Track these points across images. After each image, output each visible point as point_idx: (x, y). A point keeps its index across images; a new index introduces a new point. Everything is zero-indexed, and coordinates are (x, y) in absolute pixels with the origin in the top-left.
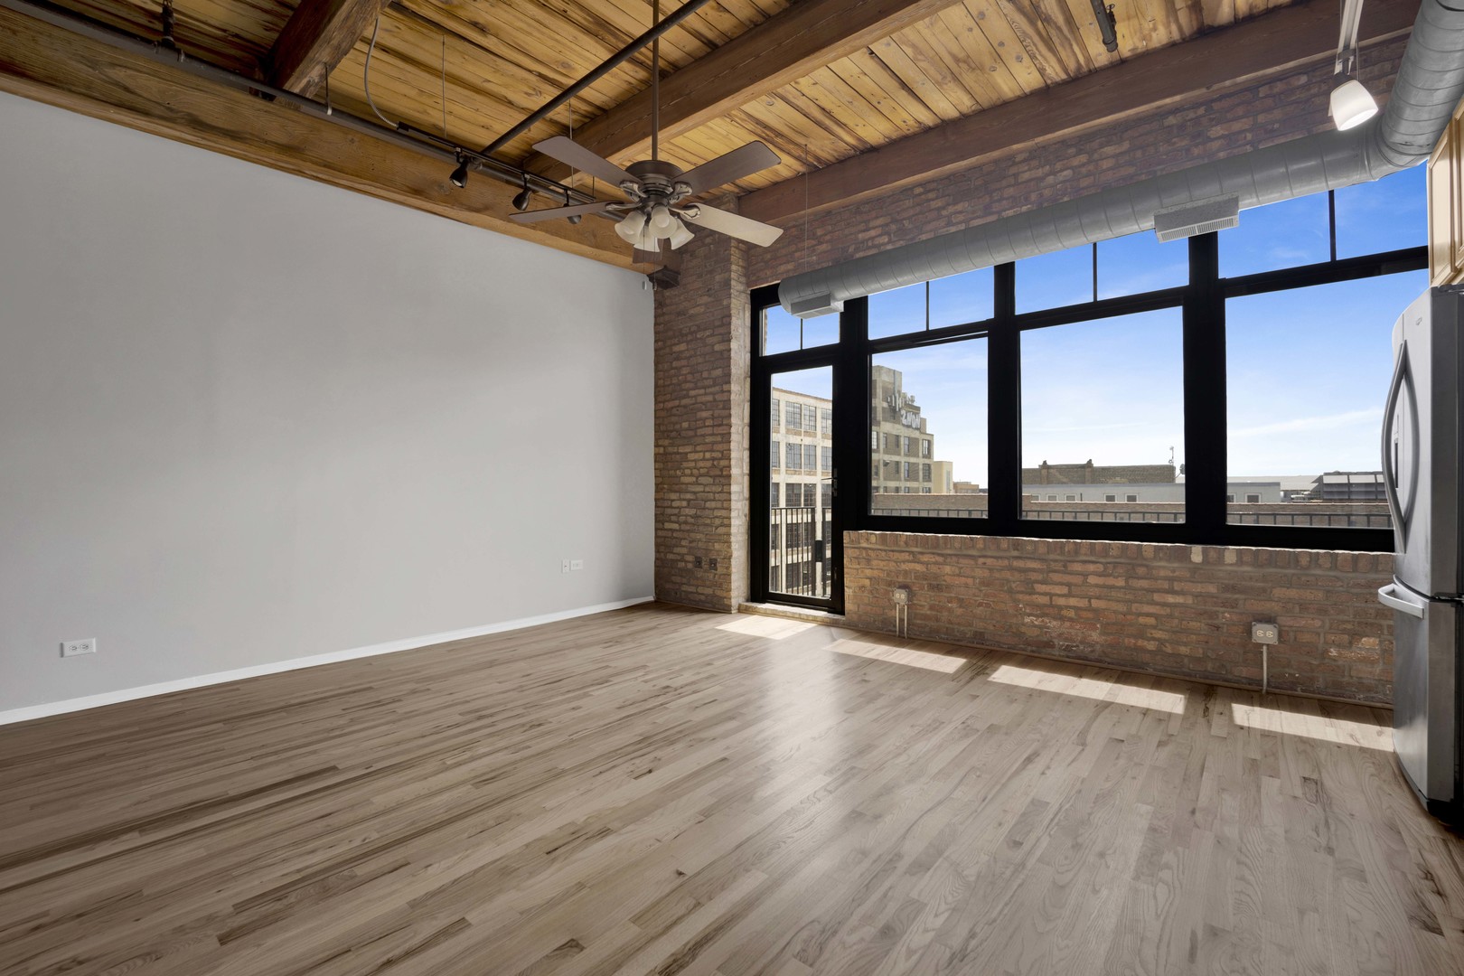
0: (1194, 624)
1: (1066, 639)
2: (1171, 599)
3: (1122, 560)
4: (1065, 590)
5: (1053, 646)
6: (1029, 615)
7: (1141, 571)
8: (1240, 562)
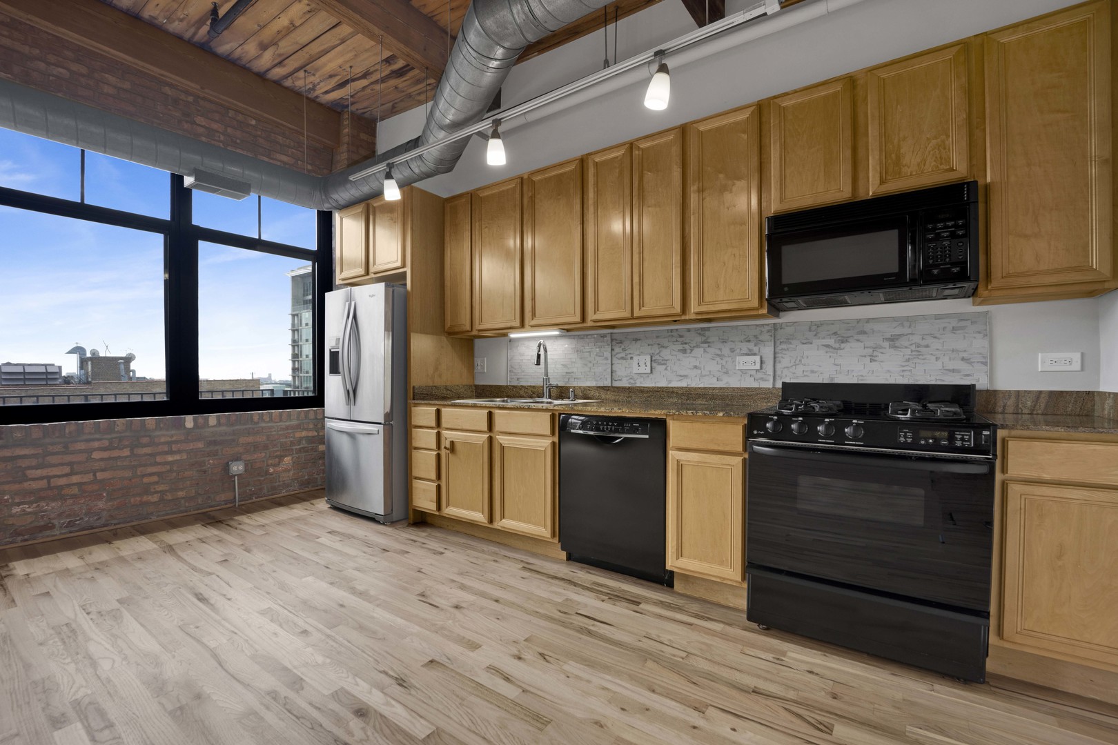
0: (187, 473)
1: (69, 516)
2: (170, 458)
3: (127, 434)
4: (67, 470)
5: (53, 527)
7: (145, 440)
8: (219, 424)
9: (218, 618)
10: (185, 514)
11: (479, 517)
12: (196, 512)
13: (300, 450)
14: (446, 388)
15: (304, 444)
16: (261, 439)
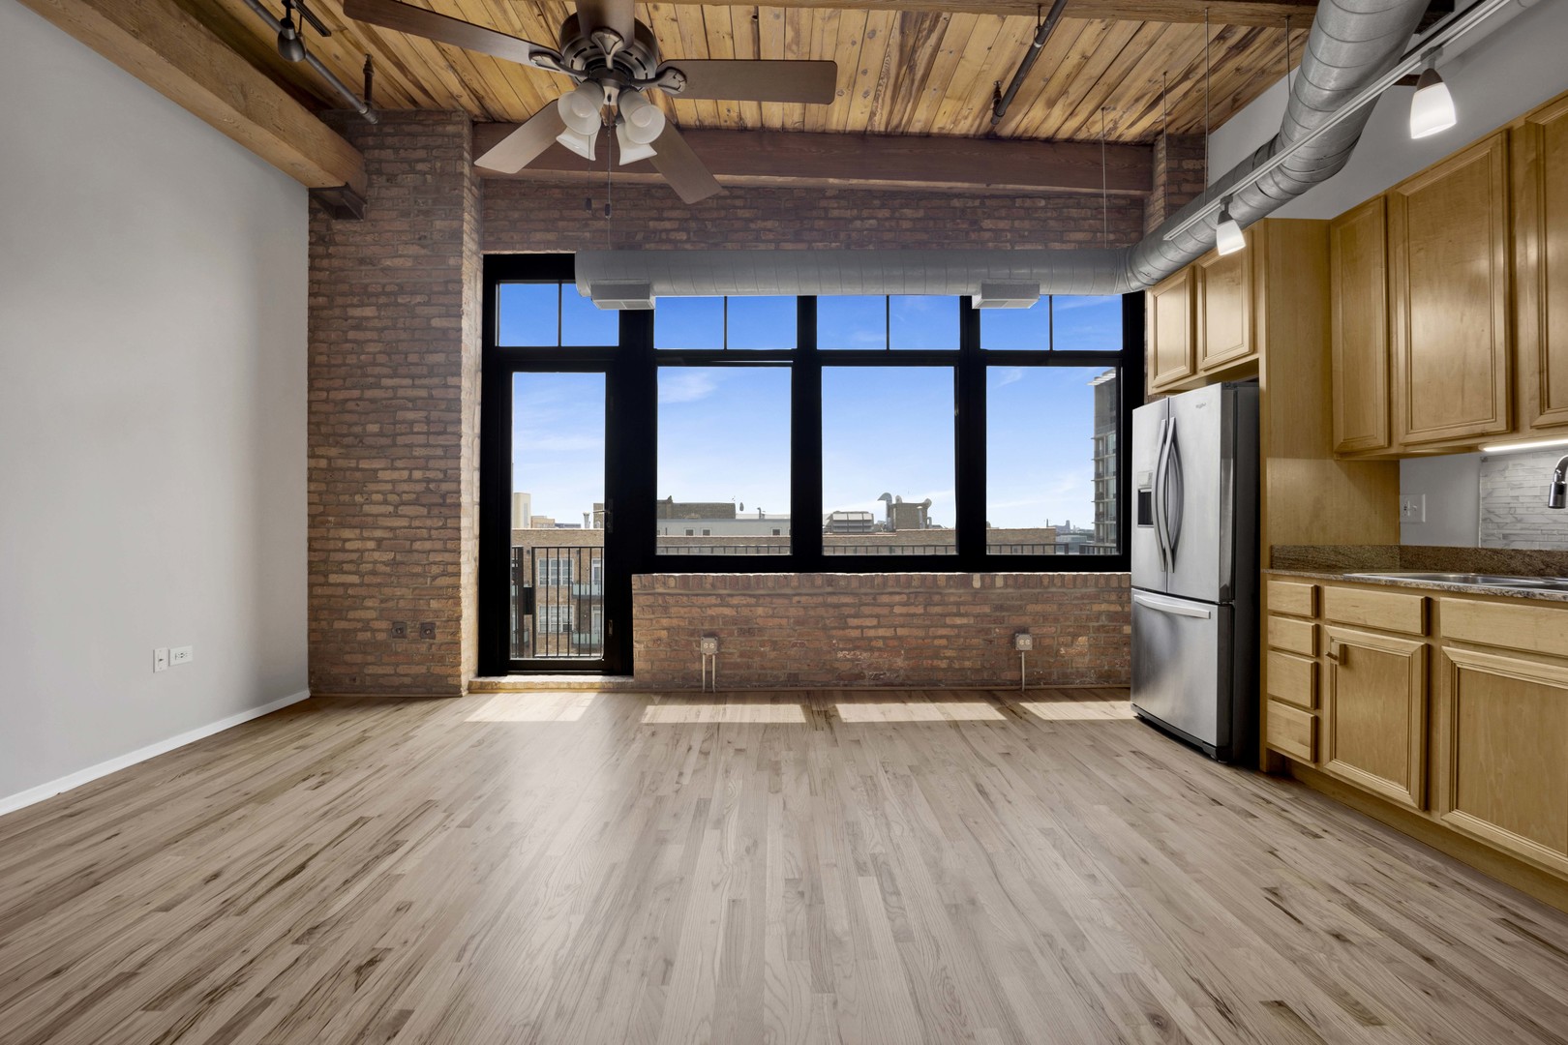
0: (975, 641)
1: (876, 669)
2: (958, 621)
3: (921, 590)
4: (874, 622)
5: (864, 677)
6: (842, 650)
7: (936, 598)
8: (1006, 585)
9: (997, 820)
10: (971, 688)
11: (1403, 794)
12: (981, 688)
13: (1098, 629)
14: (1336, 550)
15: (1103, 620)
16: (1051, 608)
